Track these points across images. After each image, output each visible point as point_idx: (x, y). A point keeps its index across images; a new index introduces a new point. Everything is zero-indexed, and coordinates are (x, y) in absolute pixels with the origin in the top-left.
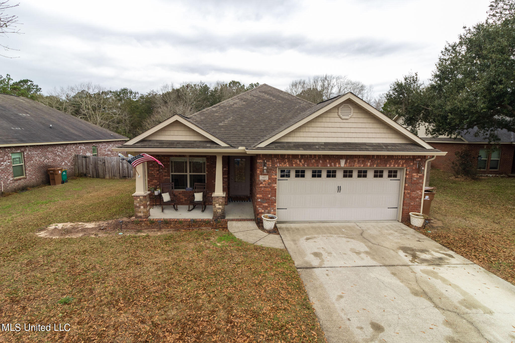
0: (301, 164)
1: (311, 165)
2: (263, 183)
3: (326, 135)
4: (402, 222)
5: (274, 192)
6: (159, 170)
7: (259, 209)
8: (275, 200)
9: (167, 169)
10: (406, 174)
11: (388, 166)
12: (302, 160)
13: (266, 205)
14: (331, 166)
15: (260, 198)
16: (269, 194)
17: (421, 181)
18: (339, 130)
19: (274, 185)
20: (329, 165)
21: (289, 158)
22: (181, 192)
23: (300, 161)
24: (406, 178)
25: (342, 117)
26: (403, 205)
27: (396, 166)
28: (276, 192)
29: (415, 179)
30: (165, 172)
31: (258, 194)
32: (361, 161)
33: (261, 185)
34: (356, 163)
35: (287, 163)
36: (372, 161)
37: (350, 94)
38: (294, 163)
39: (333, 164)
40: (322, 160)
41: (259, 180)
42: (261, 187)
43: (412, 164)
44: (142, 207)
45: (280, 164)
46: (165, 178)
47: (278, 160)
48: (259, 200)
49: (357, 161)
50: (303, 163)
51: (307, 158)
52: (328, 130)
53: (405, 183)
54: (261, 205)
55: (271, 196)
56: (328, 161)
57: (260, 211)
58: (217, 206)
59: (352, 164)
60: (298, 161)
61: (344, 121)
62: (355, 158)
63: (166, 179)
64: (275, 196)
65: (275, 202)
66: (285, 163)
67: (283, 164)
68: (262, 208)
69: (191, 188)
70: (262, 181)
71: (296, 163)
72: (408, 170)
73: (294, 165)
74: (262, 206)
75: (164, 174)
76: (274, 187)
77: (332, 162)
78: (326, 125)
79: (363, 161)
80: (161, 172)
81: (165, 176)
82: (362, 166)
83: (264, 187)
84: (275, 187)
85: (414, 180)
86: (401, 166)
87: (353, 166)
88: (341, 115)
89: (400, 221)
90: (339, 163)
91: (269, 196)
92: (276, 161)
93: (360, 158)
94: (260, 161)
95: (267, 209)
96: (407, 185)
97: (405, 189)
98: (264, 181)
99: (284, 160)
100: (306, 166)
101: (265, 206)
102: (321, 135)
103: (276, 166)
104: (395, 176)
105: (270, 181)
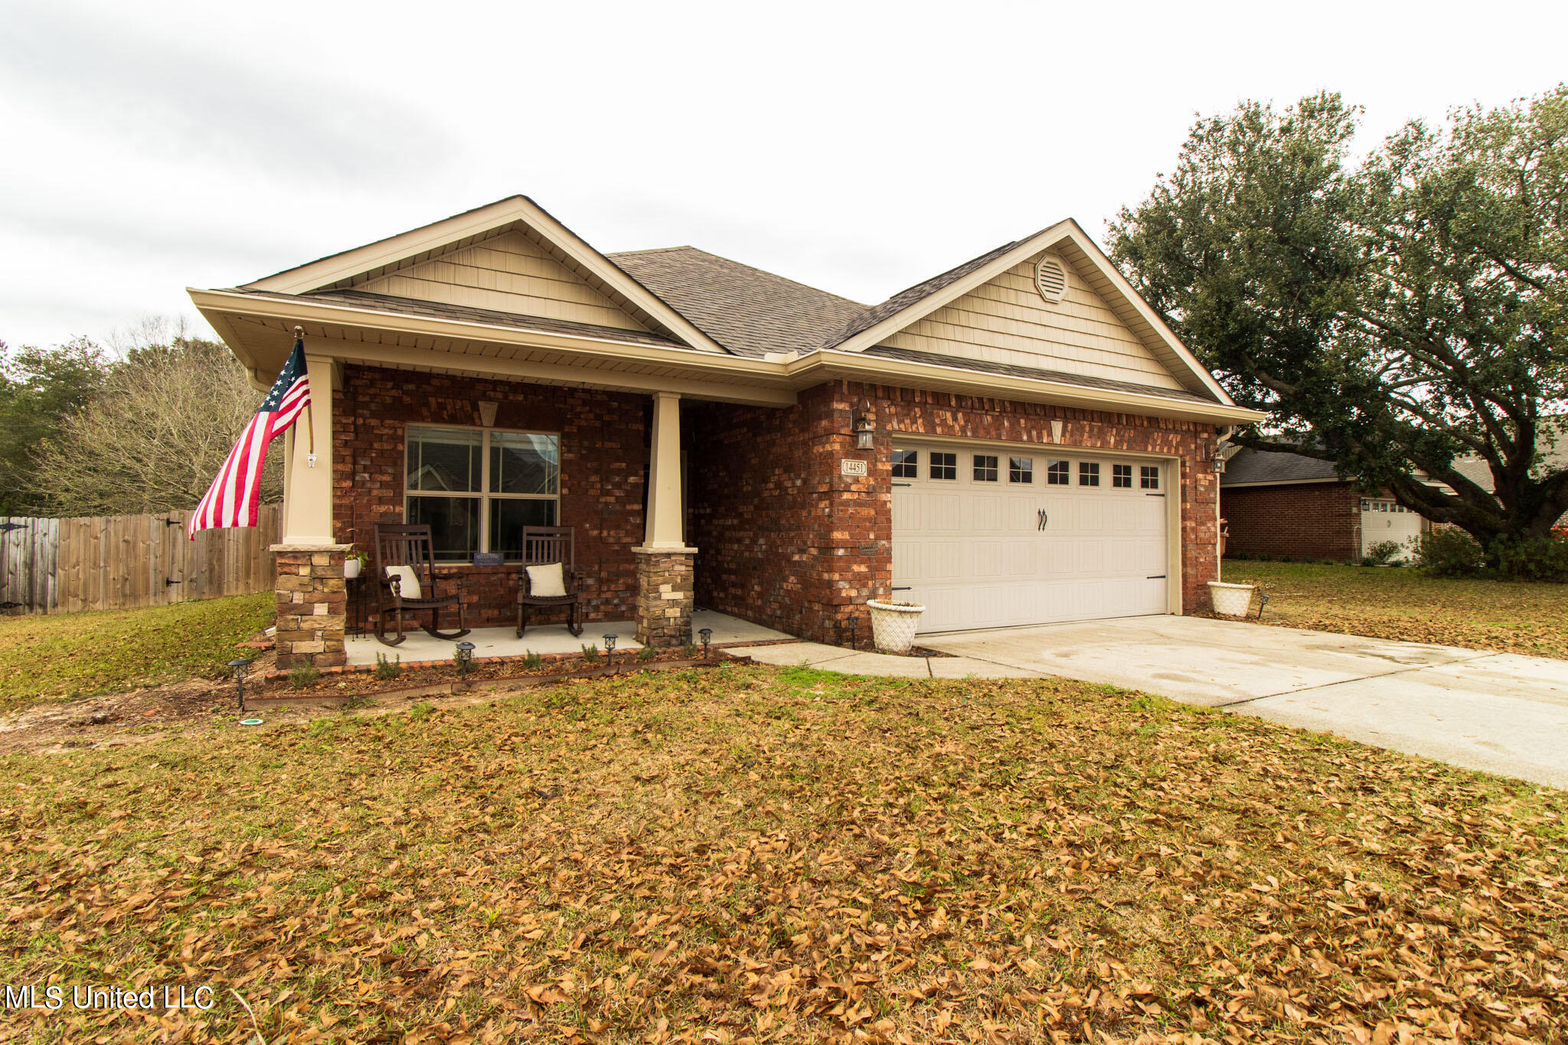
0: (957, 428)
1: (982, 432)
2: (854, 488)
3: (1010, 342)
4: (1186, 612)
5: (882, 521)
6: (354, 473)
7: (841, 584)
8: (889, 550)
9: (390, 471)
10: (1184, 476)
11: (1150, 448)
12: (960, 415)
13: (863, 569)
14: (1030, 440)
15: (843, 544)
16: (871, 529)
17: (1212, 495)
18: (1039, 332)
19: (884, 497)
20: (1025, 438)
21: (926, 402)
22: (452, 571)
23: (955, 419)
24: (1184, 487)
25: (1046, 293)
26: (1184, 564)
27: (1165, 450)
28: (889, 521)
29: (1202, 489)
30: (384, 485)
31: (837, 530)
32: (1096, 430)
33: (846, 496)
34: (1086, 435)
35: (920, 421)
36: (1118, 433)
37: (1069, 225)
38: (937, 421)
39: (1034, 433)
40: (1008, 420)
41: (840, 477)
42: (847, 503)
43: (1193, 446)
44: (321, 610)
45: (899, 423)
46: (383, 509)
47: (893, 410)
48: (841, 552)
49: (1087, 429)
50: (962, 423)
51: (973, 408)
52: (1013, 327)
53: (1184, 501)
54: (848, 569)
55: (877, 538)
56: (1022, 421)
57: (844, 594)
58: (667, 592)
59: (1078, 438)
60: (949, 415)
61: (1049, 307)
62: (1084, 419)
63: (382, 515)
64: (889, 538)
65: (889, 560)
66: (914, 422)
67: (907, 421)
68: (850, 582)
69: (494, 556)
70: (849, 480)
71: (944, 423)
72: (1188, 464)
73: (939, 430)
74: (849, 575)
75: (375, 493)
76: (885, 503)
77: (1033, 427)
78: (1008, 311)
79: (1100, 429)
80: (364, 483)
81: (381, 501)
82: (1099, 444)
83: (858, 503)
84: (889, 505)
85: (1201, 492)
86: (1173, 450)
87: (1081, 442)
88: (1044, 289)
89: (1181, 613)
90: (1050, 434)
91: (872, 536)
92: (887, 410)
93: (1093, 420)
94: (841, 406)
95: (865, 585)
96: (1188, 506)
97: (1184, 518)
98: (857, 480)
99: (910, 410)
100: (969, 434)
101: (859, 573)
102: (1000, 340)
103: (889, 427)
104: (1155, 485)
105: (872, 482)
